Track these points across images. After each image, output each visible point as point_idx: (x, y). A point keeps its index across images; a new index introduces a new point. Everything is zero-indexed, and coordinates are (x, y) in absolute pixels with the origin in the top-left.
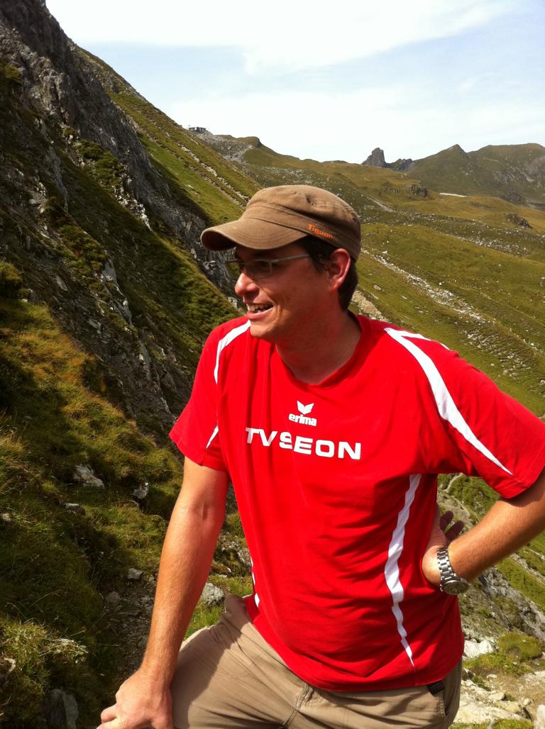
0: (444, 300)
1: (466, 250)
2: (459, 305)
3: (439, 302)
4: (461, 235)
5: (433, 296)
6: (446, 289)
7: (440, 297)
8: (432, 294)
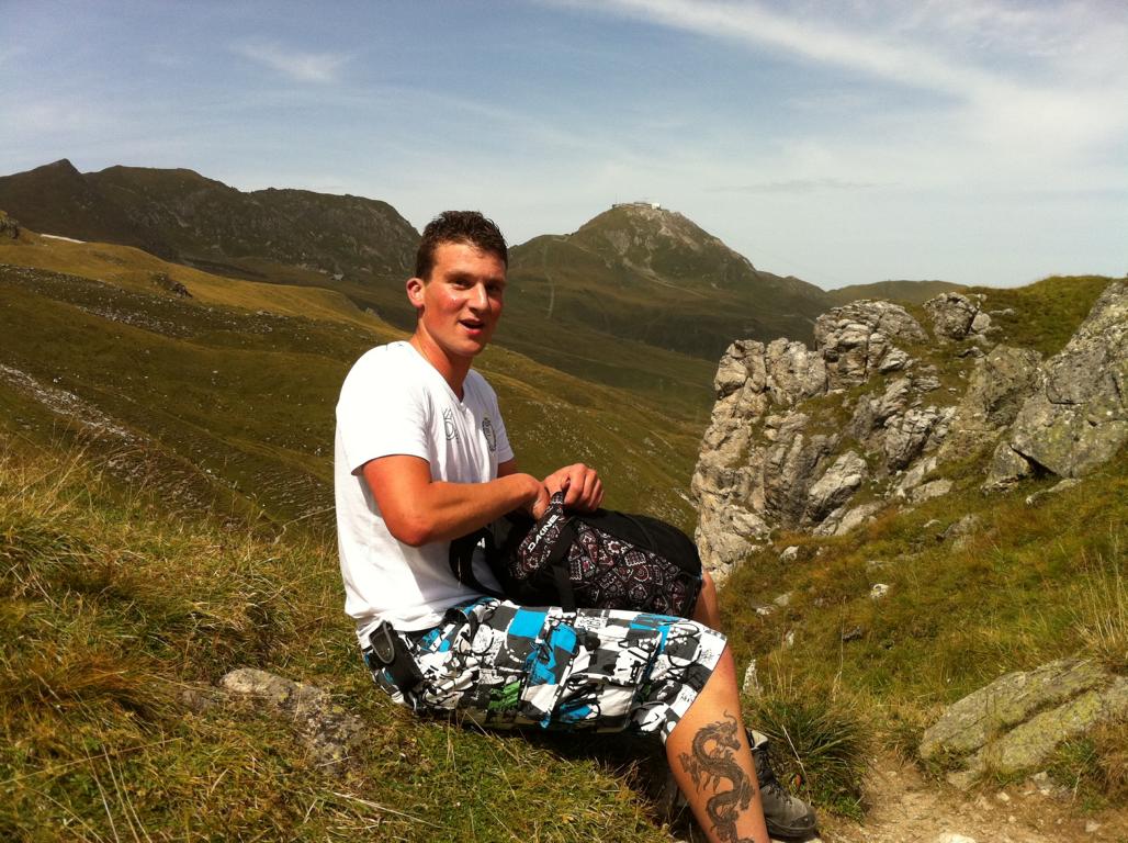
0: (64, 406)
1: (91, 327)
2: (89, 415)
3: (56, 410)
4: (80, 302)
5: (44, 401)
6: (66, 389)
7: (58, 403)
8: (44, 397)
